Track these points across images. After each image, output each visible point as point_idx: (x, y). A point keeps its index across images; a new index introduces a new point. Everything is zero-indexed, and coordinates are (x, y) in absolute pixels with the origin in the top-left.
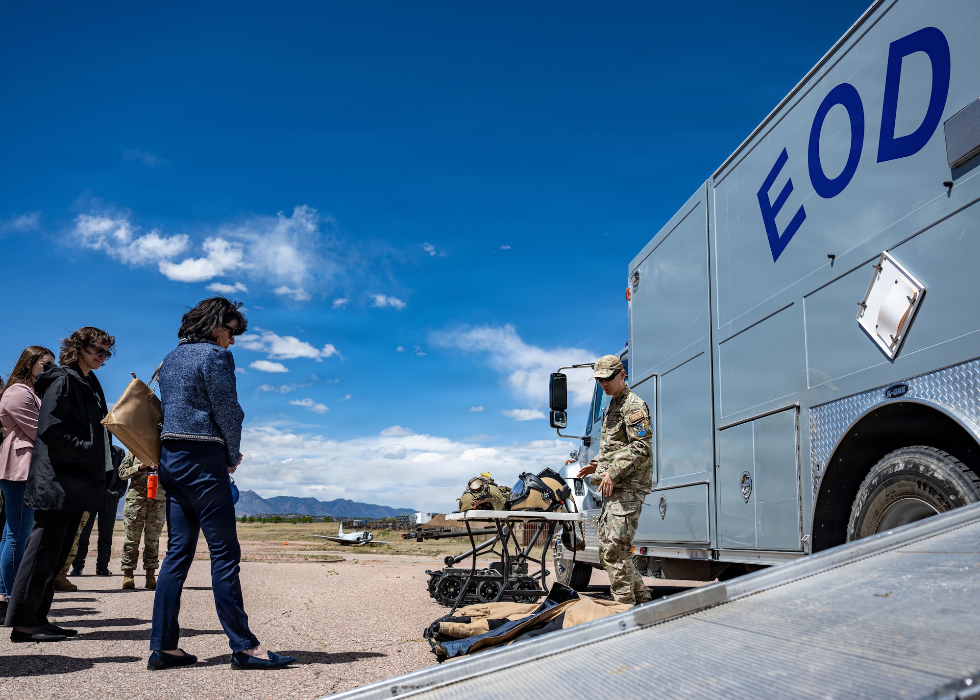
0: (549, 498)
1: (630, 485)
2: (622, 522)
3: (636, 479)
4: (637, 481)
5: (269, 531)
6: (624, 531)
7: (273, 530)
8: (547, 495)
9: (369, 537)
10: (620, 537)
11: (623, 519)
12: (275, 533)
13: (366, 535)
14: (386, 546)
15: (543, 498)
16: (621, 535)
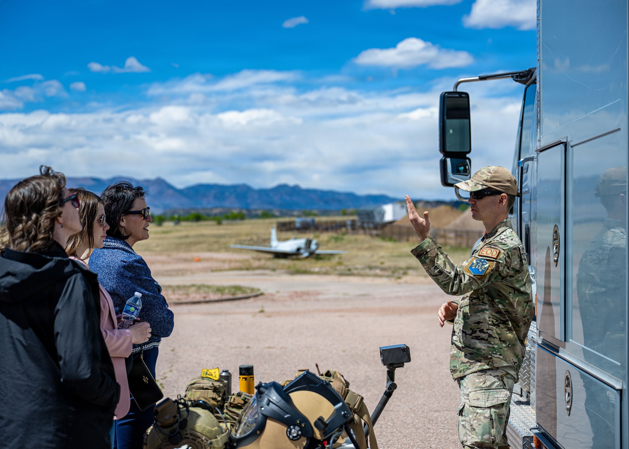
0: (301, 436)
1: (492, 362)
2: (485, 417)
3: (500, 355)
4: (501, 357)
5: (180, 238)
6: (488, 429)
7: (187, 237)
8: (295, 432)
9: (313, 247)
10: (482, 438)
11: (487, 413)
12: (188, 240)
13: (309, 243)
14: (335, 260)
15: (289, 437)
16: (483, 435)
